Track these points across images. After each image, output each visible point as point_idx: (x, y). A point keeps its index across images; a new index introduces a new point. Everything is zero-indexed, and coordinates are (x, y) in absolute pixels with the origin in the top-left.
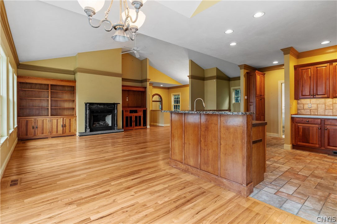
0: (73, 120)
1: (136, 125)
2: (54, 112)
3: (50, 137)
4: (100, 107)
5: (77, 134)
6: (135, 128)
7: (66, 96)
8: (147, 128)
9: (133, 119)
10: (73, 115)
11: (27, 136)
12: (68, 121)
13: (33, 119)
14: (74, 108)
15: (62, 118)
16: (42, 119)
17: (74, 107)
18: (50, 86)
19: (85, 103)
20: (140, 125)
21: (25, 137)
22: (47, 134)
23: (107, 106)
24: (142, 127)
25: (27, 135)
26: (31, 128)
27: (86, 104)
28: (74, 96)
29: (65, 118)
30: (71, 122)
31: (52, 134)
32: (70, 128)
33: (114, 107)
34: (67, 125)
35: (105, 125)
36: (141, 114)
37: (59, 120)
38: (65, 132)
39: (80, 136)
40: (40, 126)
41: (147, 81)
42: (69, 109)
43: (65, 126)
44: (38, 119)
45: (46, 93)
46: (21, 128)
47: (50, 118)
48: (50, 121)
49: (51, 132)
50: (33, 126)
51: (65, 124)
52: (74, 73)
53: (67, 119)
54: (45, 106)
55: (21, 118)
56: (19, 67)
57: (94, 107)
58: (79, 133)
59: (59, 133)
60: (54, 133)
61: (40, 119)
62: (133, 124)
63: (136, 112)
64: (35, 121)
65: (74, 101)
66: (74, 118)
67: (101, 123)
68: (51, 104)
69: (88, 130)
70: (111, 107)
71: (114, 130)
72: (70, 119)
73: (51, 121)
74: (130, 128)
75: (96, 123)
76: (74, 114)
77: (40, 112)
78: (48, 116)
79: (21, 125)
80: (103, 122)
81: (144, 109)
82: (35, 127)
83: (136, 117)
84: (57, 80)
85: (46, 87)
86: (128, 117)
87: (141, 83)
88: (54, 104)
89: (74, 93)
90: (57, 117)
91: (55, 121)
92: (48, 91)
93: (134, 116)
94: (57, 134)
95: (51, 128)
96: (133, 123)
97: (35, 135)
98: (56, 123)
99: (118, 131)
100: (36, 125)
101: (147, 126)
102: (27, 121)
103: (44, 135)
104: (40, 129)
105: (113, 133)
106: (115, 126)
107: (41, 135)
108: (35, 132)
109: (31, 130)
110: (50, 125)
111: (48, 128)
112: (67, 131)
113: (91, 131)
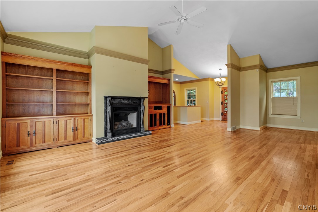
0: (87, 121)
2: (61, 110)
3: (55, 147)
4: (124, 102)
5: (94, 140)
6: (159, 128)
7: (79, 88)
8: (171, 127)
9: (158, 117)
10: (87, 113)
11: (18, 148)
12: (80, 122)
13: (28, 121)
14: (88, 104)
15: (73, 119)
16: (44, 120)
17: (89, 102)
18: (54, 71)
19: (104, 97)
20: (164, 124)
21: (15, 149)
22: (50, 143)
23: (132, 100)
24: (166, 126)
25: (18, 145)
26: (26, 135)
27: (106, 98)
28: (88, 88)
29: (77, 118)
30: (85, 124)
31: (59, 142)
32: (84, 132)
33: (140, 103)
34: (79, 127)
35: (129, 126)
36: (165, 111)
37: (68, 121)
38: (77, 137)
39: (99, 144)
40: (40, 132)
41: (172, 71)
42: (81, 105)
43: (77, 129)
44: (36, 120)
45: (49, 82)
46: (9, 135)
47: (55, 119)
48: (55, 123)
49: (57, 139)
50: (29, 132)
51: (76, 126)
52: (88, 56)
53: (79, 120)
54: (49, 101)
55: (9, 120)
56: (6, 40)
57: (116, 102)
58: (97, 139)
59: (68, 139)
60: (62, 141)
61: (39, 120)
63: (160, 108)
64: (31, 124)
65: (88, 94)
66: (90, 118)
67: (123, 124)
68: (56, 98)
69: (109, 135)
70: (136, 103)
71: (140, 132)
72: (84, 120)
73: (57, 123)
74: (155, 128)
75: (118, 123)
76: (89, 112)
77: (41, 109)
78: (53, 115)
79: (9, 131)
80: (126, 122)
81: (168, 105)
82: (32, 132)
83: (160, 114)
84: (65, 63)
85: (49, 73)
86: (152, 114)
87: (162, 74)
88: (61, 98)
89: (88, 83)
90: (66, 117)
91: (62, 123)
92: (52, 78)
93: (158, 113)
94: (65, 141)
95: (57, 133)
96: (157, 122)
97: (31, 145)
98: (64, 126)
99: (145, 133)
100: (34, 130)
101: (172, 125)
102: (19, 125)
103: (46, 143)
104: (39, 136)
105: (140, 136)
106: (141, 127)
107: (41, 144)
108: (31, 140)
109: (26, 138)
110: (55, 128)
111: (52, 133)
112: (80, 136)
113: (113, 136)
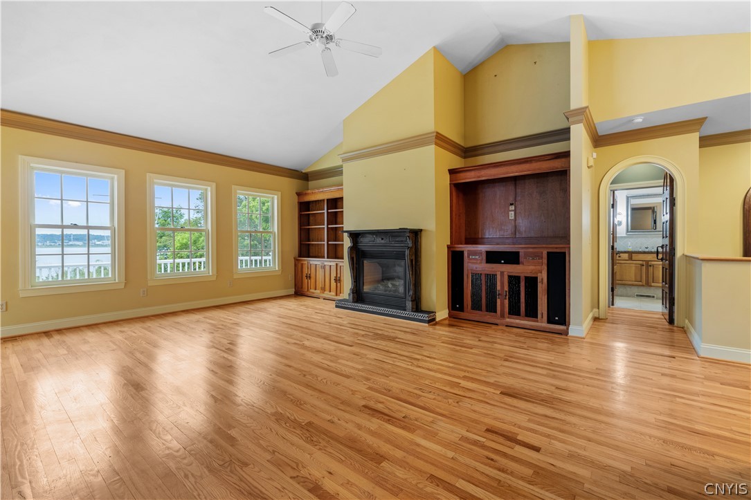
1: (514, 311)
3: (322, 298)
4: (378, 240)
6: (509, 321)
8: (566, 333)
11: (302, 290)
13: (306, 263)
15: (335, 264)
16: (316, 263)
18: (326, 202)
20: (532, 313)
23: (392, 237)
24: (542, 323)
26: (305, 277)
29: (339, 265)
31: (325, 292)
36: (536, 268)
37: (332, 268)
40: (313, 276)
43: (339, 280)
44: (311, 263)
46: (298, 275)
49: (324, 289)
50: (306, 274)
51: (339, 275)
57: (366, 241)
59: (332, 292)
62: (503, 303)
63: (512, 258)
64: (308, 266)
70: (401, 242)
71: (406, 309)
73: (324, 268)
74: (489, 317)
79: (298, 271)
90: (331, 261)
91: (328, 269)
93: (502, 273)
94: (330, 294)
95: (324, 281)
96: (499, 301)
97: (308, 290)
98: (329, 273)
101: (571, 327)
102: (302, 265)
103: (317, 291)
104: (313, 281)
107: (314, 291)
108: (308, 284)
109: (305, 280)
110: (322, 274)
111: (320, 279)
113: (361, 301)
